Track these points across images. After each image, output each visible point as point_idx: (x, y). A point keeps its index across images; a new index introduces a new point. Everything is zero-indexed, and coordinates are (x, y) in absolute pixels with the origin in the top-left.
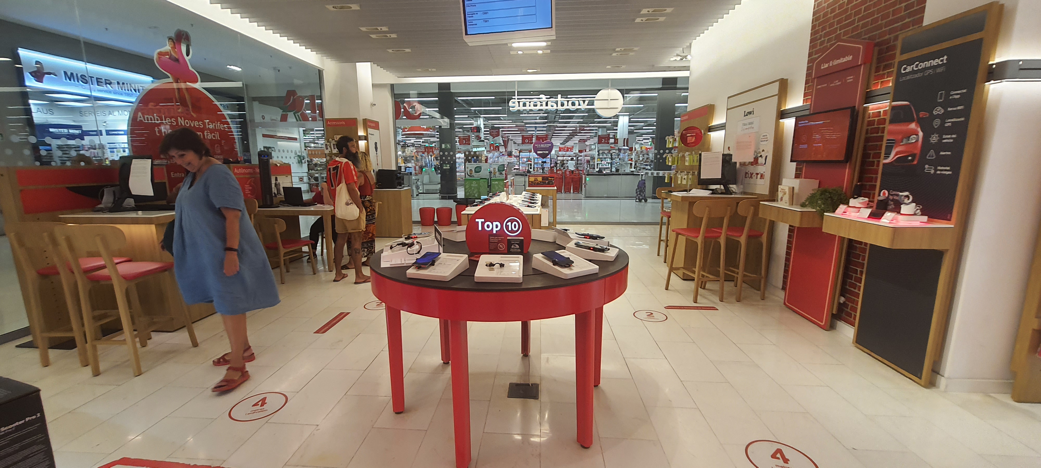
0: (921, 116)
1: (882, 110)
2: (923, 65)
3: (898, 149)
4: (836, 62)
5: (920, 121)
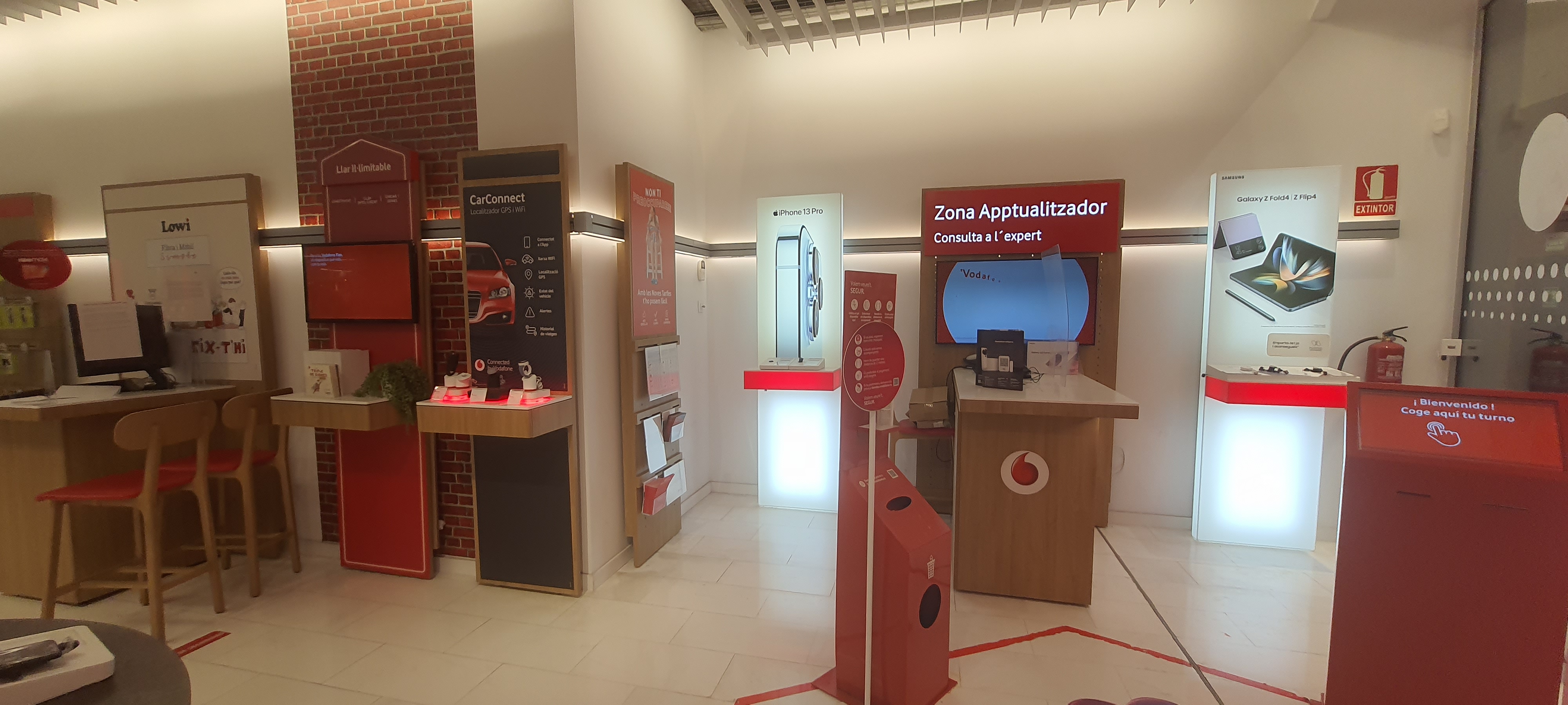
0: (507, 263)
1: (444, 250)
2: (496, 200)
3: (487, 305)
4: (363, 168)
5: (507, 271)
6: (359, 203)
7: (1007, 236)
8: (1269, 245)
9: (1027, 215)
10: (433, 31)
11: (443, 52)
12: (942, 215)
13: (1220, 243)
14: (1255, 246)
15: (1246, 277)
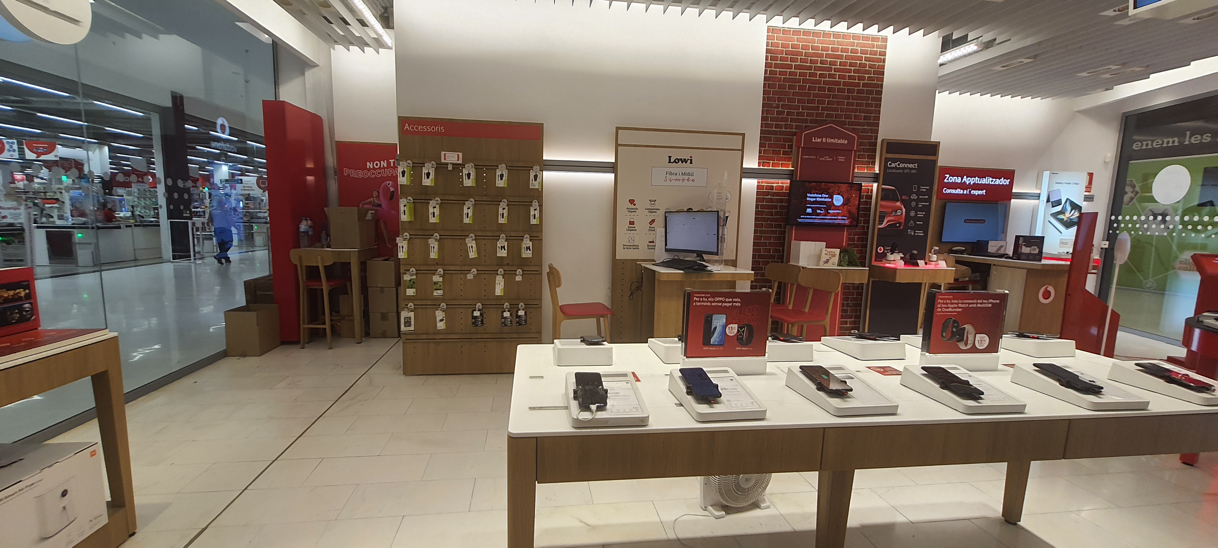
0: (903, 198)
2: (902, 165)
3: (889, 218)
4: (830, 140)
5: (903, 202)
6: (821, 159)
7: (972, 191)
8: (1063, 202)
9: (980, 182)
10: (861, 69)
11: (866, 82)
12: (948, 179)
13: (1048, 201)
14: (1058, 203)
15: (1055, 215)
